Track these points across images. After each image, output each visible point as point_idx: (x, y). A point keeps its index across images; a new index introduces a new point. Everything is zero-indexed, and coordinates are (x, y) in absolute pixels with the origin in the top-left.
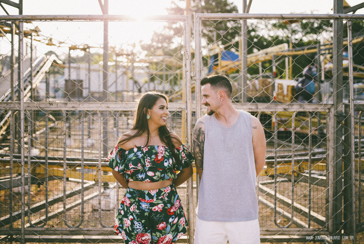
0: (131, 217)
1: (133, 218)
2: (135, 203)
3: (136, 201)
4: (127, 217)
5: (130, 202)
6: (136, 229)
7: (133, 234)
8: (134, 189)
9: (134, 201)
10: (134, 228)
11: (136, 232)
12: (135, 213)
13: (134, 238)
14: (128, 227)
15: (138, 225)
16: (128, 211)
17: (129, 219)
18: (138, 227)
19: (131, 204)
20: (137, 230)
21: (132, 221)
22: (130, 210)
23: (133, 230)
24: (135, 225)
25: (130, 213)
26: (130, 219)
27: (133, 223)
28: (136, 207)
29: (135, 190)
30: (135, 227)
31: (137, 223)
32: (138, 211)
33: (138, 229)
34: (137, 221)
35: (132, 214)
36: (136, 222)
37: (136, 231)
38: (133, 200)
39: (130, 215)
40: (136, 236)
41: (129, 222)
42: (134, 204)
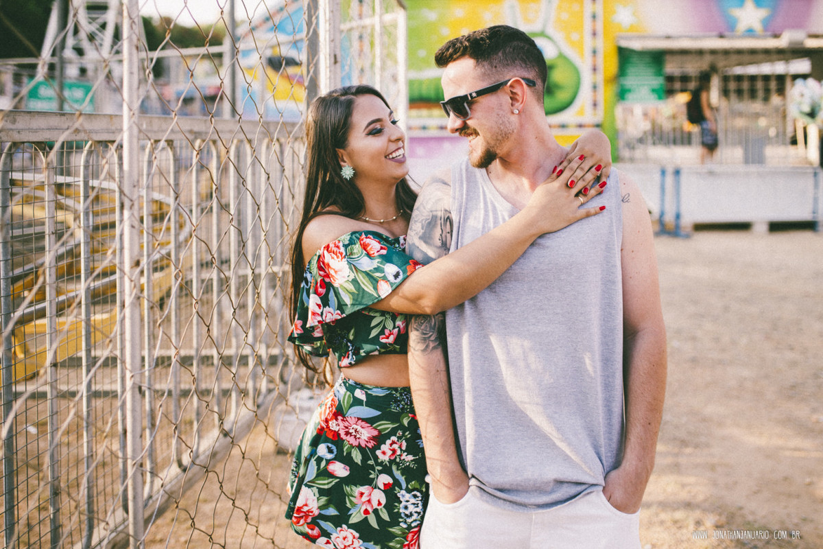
0: (384, 479)
1: (391, 481)
2: (400, 433)
3: (402, 427)
4: (370, 482)
5: (375, 433)
6: (406, 515)
7: (395, 530)
8: (388, 389)
9: (391, 426)
10: (399, 514)
11: (405, 526)
12: (398, 464)
13: (398, 542)
14: (376, 511)
15: (413, 500)
16: (371, 462)
17: (376, 487)
18: (412, 509)
19: (379, 439)
20: (409, 520)
21: (389, 490)
22: (376, 458)
23: (395, 518)
24: (401, 502)
25: (380, 468)
26: (382, 488)
27: (392, 498)
28: (404, 444)
29: (396, 389)
30: (401, 511)
31: (408, 496)
32: (410, 458)
33: (411, 515)
34: (408, 491)
35: (387, 470)
36: (403, 492)
37: (405, 522)
38: (387, 426)
39: (380, 472)
40: (406, 538)
41: (379, 497)
42: (394, 438)
